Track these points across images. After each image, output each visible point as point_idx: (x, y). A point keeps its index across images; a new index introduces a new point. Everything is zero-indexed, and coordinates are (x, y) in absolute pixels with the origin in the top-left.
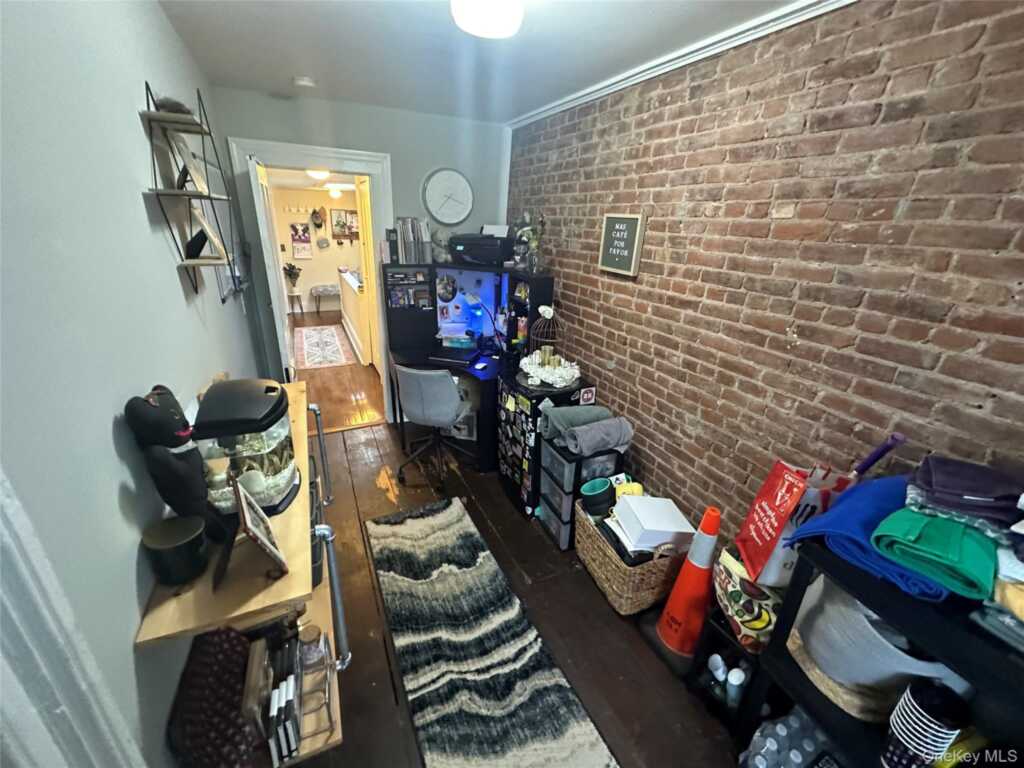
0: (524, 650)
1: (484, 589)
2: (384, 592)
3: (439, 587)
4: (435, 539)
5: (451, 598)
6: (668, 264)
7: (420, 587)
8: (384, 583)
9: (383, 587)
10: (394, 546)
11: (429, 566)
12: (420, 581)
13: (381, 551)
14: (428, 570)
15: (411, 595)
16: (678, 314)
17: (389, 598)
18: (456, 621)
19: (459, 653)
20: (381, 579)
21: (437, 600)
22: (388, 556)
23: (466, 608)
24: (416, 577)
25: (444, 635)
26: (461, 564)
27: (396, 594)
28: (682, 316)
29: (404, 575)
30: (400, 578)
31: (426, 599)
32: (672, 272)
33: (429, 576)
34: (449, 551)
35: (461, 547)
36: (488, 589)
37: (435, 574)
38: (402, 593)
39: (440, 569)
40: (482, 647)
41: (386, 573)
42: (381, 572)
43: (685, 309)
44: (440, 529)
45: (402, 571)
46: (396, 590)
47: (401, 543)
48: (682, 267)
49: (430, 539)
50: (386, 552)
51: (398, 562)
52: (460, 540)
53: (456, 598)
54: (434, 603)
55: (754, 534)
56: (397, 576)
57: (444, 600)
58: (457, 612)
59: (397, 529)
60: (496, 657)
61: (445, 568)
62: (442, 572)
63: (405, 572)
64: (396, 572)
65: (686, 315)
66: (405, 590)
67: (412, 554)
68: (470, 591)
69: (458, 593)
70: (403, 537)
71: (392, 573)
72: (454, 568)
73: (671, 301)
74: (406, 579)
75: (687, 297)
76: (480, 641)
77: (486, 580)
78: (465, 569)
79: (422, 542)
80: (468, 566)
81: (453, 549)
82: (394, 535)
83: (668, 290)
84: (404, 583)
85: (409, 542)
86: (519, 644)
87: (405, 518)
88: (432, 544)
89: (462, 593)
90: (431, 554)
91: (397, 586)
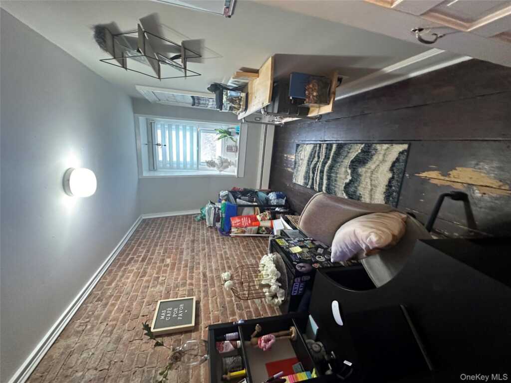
0: (316, 184)
1: (334, 186)
2: (353, 145)
3: (343, 169)
4: (367, 182)
5: (338, 171)
6: (187, 287)
7: (347, 162)
8: (357, 146)
9: (355, 145)
10: (375, 158)
11: (354, 171)
12: (349, 163)
13: (376, 150)
14: (352, 169)
15: (346, 156)
16: (210, 277)
17: (350, 146)
18: (331, 168)
19: (324, 163)
20: (359, 145)
21: (339, 166)
22: (370, 152)
23: (332, 175)
24: (352, 162)
25: (329, 162)
26: (347, 186)
27: (350, 150)
28: (210, 275)
29: (356, 157)
30: (355, 154)
31: (342, 162)
32: (191, 284)
33: (350, 168)
34: (356, 185)
35: (355, 192)
36: (333, 187)
37: (349, 171)
38: (349, 152)
39: (350, 175)
40: (322, 172)
41: (361, 148)
42: (363, 146)
43: (207, 275)
44: (372, 190)
45: (359, 157)
46: (351, 151)
47: (375, 163)
48: (188, 281)
49: (368, 180)
50: (373, 152)
51: (364, 157)
52: (358, 194)
53: (337, 173)
54: (339, 164)
55: (250, 220)
56: (357, 153)
57: (338, 168)
58: (333, 171)
59: (388, 164)
60: (319, 174)
61: (349, 178)
62: (348, 174)
63: (357, 158)
64: (359, 153)
65: (209, 274)
66: (350, 154)
67: (365, 166)
68: (336, 181)
69: (338, 176)
70: (378, 165)
71: (360, 151)
72: (347, 181)
73: (205, 281)
74: (354, 157)
75: (201, 276)
76: (323, 173)
77: (336, 189)
78: (344, 185)
79: (369, 174)
80: (345, 188)
81: (356, 187)
82: (384, 161)
83: (200, 284)
84: (352, 156)
85: (373, 167)
86: (318, 183)
87: (394, 173)
88: (364, 179)
89: (337, 177)
90: (359, 175)
91: (353, 152)
